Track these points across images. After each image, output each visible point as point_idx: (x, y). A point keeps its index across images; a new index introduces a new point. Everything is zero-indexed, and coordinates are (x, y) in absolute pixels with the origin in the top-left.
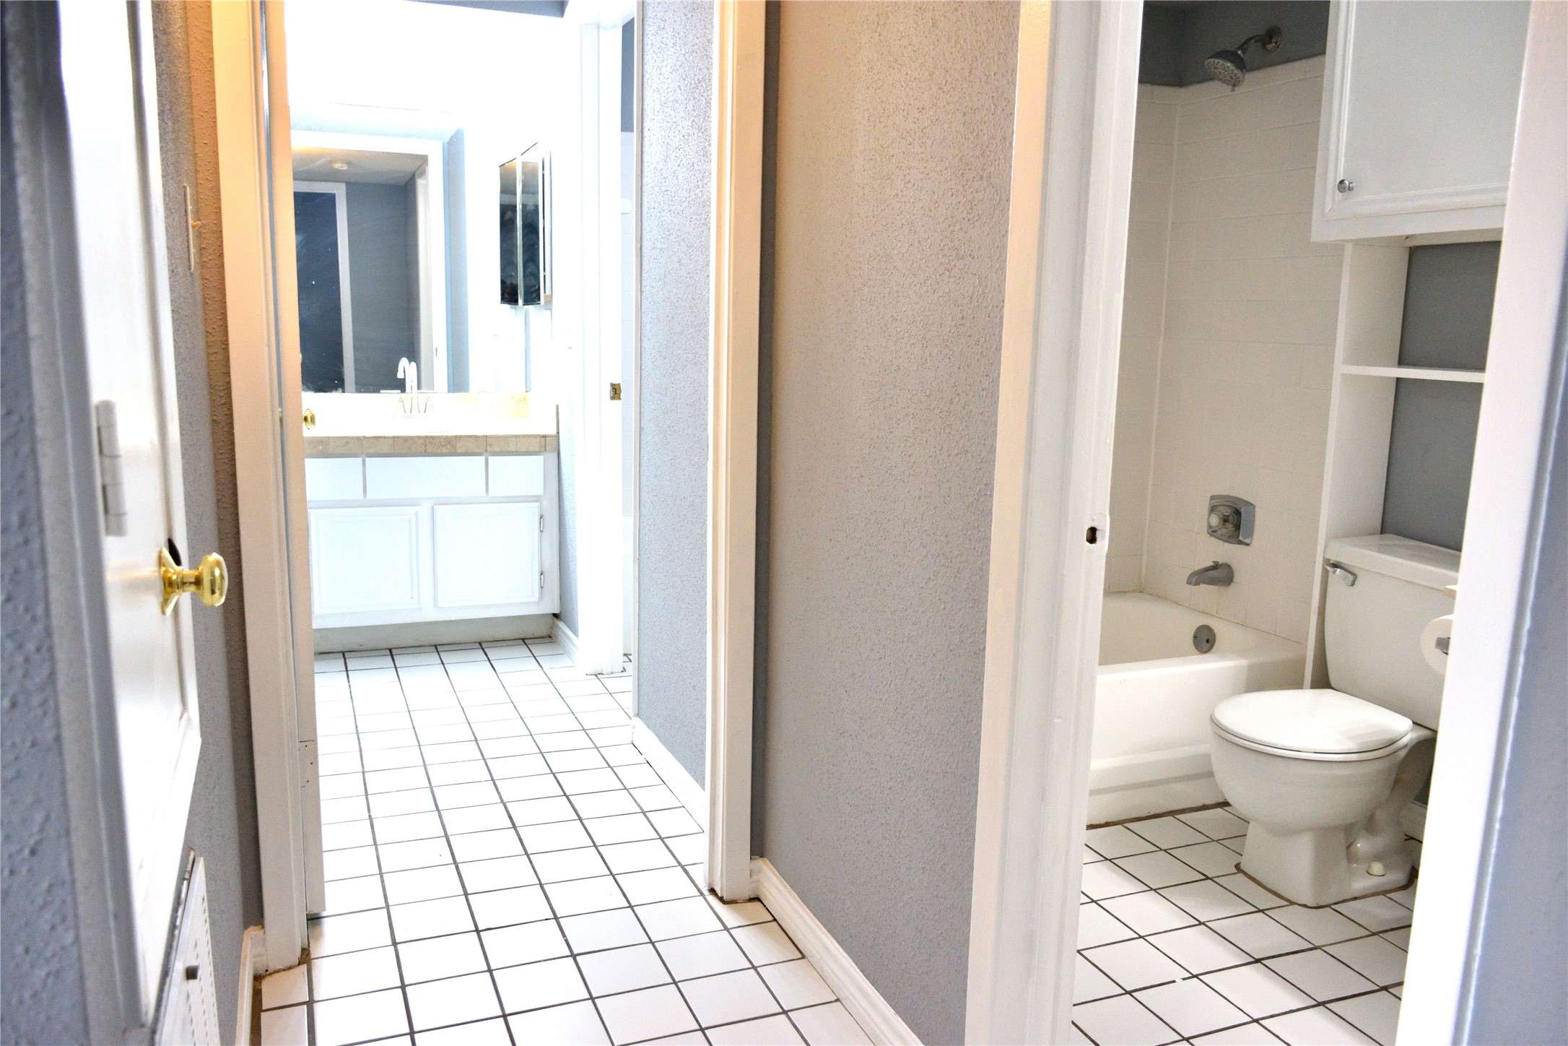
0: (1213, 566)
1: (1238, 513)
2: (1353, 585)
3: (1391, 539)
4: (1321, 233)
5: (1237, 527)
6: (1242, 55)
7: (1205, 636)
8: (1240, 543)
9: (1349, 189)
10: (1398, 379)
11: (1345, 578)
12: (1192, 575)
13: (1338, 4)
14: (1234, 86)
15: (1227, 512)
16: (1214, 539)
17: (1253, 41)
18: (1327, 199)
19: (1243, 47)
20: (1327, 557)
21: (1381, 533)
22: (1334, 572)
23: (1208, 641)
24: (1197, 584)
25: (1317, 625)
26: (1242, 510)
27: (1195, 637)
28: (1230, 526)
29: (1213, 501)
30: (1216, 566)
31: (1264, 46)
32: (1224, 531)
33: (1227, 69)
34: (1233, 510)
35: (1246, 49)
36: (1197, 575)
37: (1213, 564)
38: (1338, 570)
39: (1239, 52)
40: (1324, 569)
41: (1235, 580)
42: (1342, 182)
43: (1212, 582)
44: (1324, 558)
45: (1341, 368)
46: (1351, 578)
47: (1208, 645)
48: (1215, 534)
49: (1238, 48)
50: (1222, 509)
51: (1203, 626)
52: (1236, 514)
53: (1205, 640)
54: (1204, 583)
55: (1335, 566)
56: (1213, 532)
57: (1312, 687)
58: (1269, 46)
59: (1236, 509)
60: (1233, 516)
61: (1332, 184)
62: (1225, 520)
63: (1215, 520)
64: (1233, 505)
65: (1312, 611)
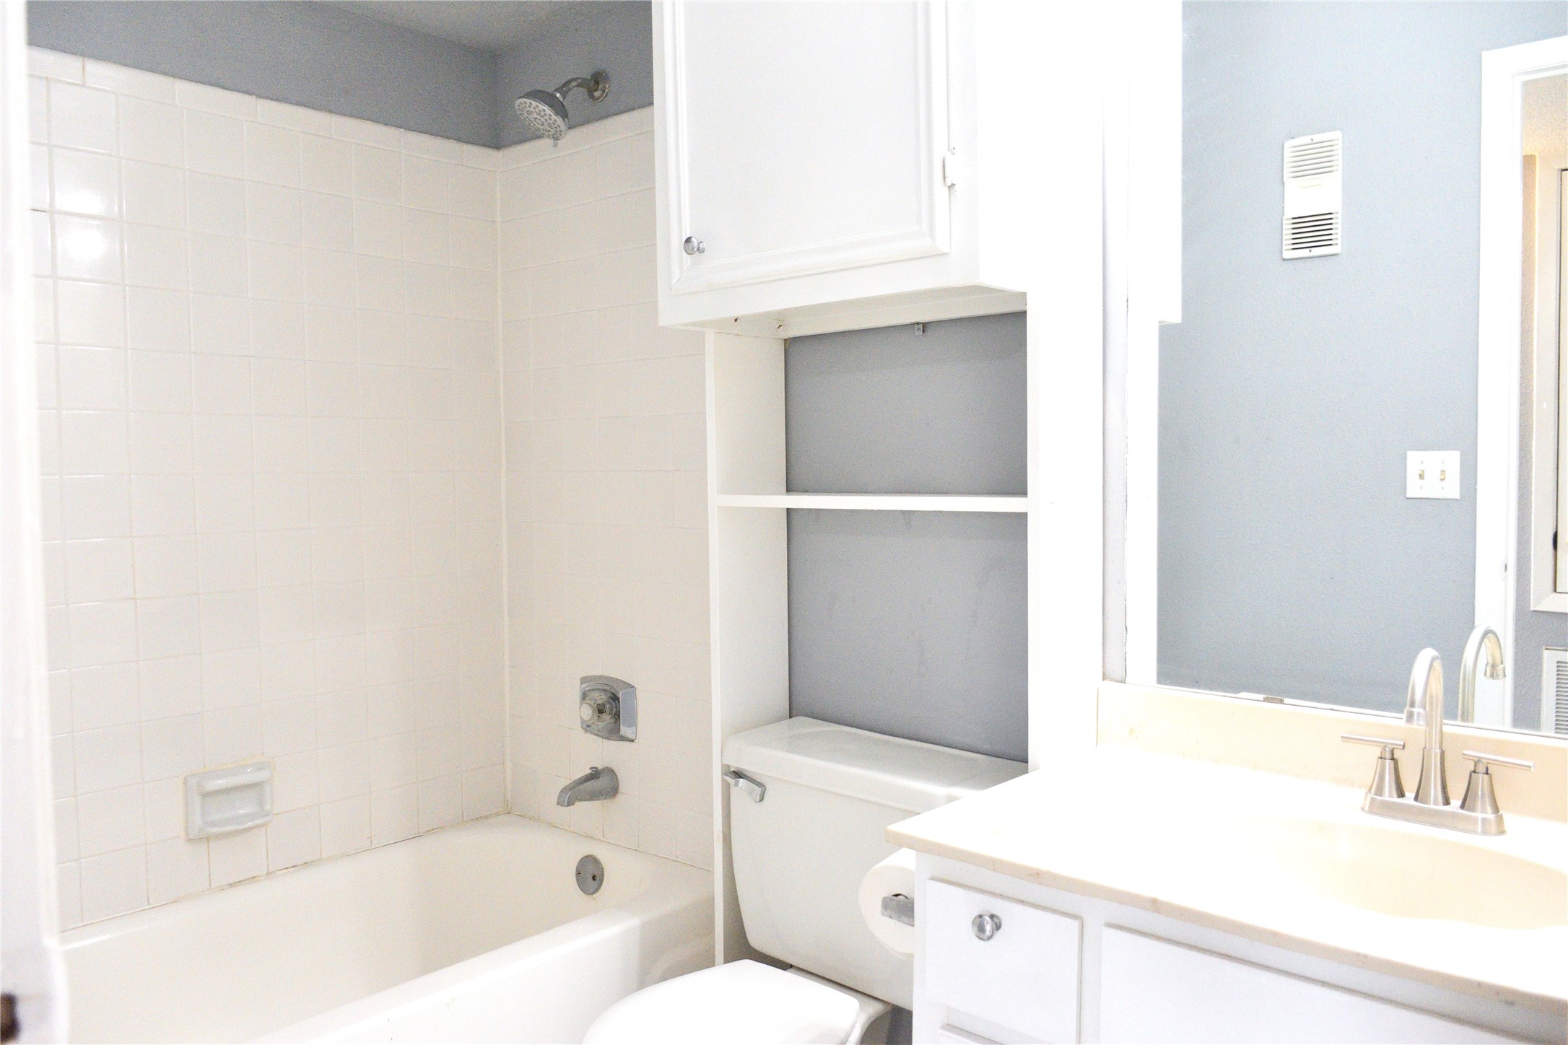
0: (591, 774)
1: (615, 698)
2: (762, 799)
3: (805, 725)
4: (672, 314)
5: (617, 716)
6: (561, 99)
7: (591, 870)
8: (623, 739)
9: (698, 250)
10: (787, 509)
11: (751, 793)
12: (564, 791)
13: (661, 4)
14: (557, 139)
15: (601, 698)
16: (589, 735)
17: (574, 84)
18: (673, 264)
19: (564, 88)
20: (725, 762)
21: (790, 717)
22: (736, 784)
23: (594, 878)
24: (570, 803)
25: (723, 856)
26: (620, 695)
27: (578, 874)
28: (607, 717)
29: (583, 686)
30: (595, 774)
31: (591, 96)
32: (601, 725)
33: (542, 113)
34: (609, 695)
35: (567, 92)
36: (571, 789)
37: (590, 771)
38: (741, 780)
39: (558, 95)
40: (724, 782)
41: (621, 789)
42: (688, 240)
43: (593, 796)
44: (722, 764)
45: (717, 500)
46: (758, 790)
47: (595, 884)
48: (589, 729)
49: (557, 90)
50: (596, 695)
51: (587, 857)
52: (614, 701)
53: (591, 879)
54: (580, 800)
55: (738, 774)
56: (587, 727)
57: (727, 961)
58: (597, 94)
59: (613, 693)
60: (610, 703)
61: (677, 244)
62: (600, 711)
63: (587, 712)
64: (607, 688)
65: (715, 838)
